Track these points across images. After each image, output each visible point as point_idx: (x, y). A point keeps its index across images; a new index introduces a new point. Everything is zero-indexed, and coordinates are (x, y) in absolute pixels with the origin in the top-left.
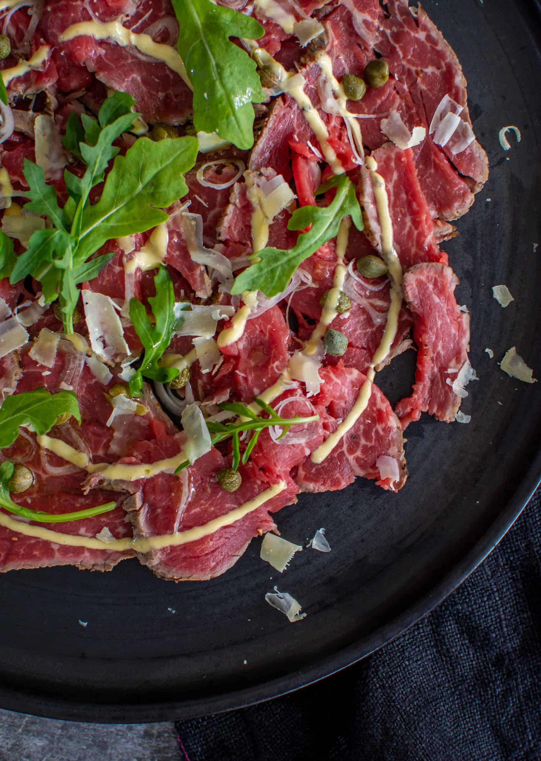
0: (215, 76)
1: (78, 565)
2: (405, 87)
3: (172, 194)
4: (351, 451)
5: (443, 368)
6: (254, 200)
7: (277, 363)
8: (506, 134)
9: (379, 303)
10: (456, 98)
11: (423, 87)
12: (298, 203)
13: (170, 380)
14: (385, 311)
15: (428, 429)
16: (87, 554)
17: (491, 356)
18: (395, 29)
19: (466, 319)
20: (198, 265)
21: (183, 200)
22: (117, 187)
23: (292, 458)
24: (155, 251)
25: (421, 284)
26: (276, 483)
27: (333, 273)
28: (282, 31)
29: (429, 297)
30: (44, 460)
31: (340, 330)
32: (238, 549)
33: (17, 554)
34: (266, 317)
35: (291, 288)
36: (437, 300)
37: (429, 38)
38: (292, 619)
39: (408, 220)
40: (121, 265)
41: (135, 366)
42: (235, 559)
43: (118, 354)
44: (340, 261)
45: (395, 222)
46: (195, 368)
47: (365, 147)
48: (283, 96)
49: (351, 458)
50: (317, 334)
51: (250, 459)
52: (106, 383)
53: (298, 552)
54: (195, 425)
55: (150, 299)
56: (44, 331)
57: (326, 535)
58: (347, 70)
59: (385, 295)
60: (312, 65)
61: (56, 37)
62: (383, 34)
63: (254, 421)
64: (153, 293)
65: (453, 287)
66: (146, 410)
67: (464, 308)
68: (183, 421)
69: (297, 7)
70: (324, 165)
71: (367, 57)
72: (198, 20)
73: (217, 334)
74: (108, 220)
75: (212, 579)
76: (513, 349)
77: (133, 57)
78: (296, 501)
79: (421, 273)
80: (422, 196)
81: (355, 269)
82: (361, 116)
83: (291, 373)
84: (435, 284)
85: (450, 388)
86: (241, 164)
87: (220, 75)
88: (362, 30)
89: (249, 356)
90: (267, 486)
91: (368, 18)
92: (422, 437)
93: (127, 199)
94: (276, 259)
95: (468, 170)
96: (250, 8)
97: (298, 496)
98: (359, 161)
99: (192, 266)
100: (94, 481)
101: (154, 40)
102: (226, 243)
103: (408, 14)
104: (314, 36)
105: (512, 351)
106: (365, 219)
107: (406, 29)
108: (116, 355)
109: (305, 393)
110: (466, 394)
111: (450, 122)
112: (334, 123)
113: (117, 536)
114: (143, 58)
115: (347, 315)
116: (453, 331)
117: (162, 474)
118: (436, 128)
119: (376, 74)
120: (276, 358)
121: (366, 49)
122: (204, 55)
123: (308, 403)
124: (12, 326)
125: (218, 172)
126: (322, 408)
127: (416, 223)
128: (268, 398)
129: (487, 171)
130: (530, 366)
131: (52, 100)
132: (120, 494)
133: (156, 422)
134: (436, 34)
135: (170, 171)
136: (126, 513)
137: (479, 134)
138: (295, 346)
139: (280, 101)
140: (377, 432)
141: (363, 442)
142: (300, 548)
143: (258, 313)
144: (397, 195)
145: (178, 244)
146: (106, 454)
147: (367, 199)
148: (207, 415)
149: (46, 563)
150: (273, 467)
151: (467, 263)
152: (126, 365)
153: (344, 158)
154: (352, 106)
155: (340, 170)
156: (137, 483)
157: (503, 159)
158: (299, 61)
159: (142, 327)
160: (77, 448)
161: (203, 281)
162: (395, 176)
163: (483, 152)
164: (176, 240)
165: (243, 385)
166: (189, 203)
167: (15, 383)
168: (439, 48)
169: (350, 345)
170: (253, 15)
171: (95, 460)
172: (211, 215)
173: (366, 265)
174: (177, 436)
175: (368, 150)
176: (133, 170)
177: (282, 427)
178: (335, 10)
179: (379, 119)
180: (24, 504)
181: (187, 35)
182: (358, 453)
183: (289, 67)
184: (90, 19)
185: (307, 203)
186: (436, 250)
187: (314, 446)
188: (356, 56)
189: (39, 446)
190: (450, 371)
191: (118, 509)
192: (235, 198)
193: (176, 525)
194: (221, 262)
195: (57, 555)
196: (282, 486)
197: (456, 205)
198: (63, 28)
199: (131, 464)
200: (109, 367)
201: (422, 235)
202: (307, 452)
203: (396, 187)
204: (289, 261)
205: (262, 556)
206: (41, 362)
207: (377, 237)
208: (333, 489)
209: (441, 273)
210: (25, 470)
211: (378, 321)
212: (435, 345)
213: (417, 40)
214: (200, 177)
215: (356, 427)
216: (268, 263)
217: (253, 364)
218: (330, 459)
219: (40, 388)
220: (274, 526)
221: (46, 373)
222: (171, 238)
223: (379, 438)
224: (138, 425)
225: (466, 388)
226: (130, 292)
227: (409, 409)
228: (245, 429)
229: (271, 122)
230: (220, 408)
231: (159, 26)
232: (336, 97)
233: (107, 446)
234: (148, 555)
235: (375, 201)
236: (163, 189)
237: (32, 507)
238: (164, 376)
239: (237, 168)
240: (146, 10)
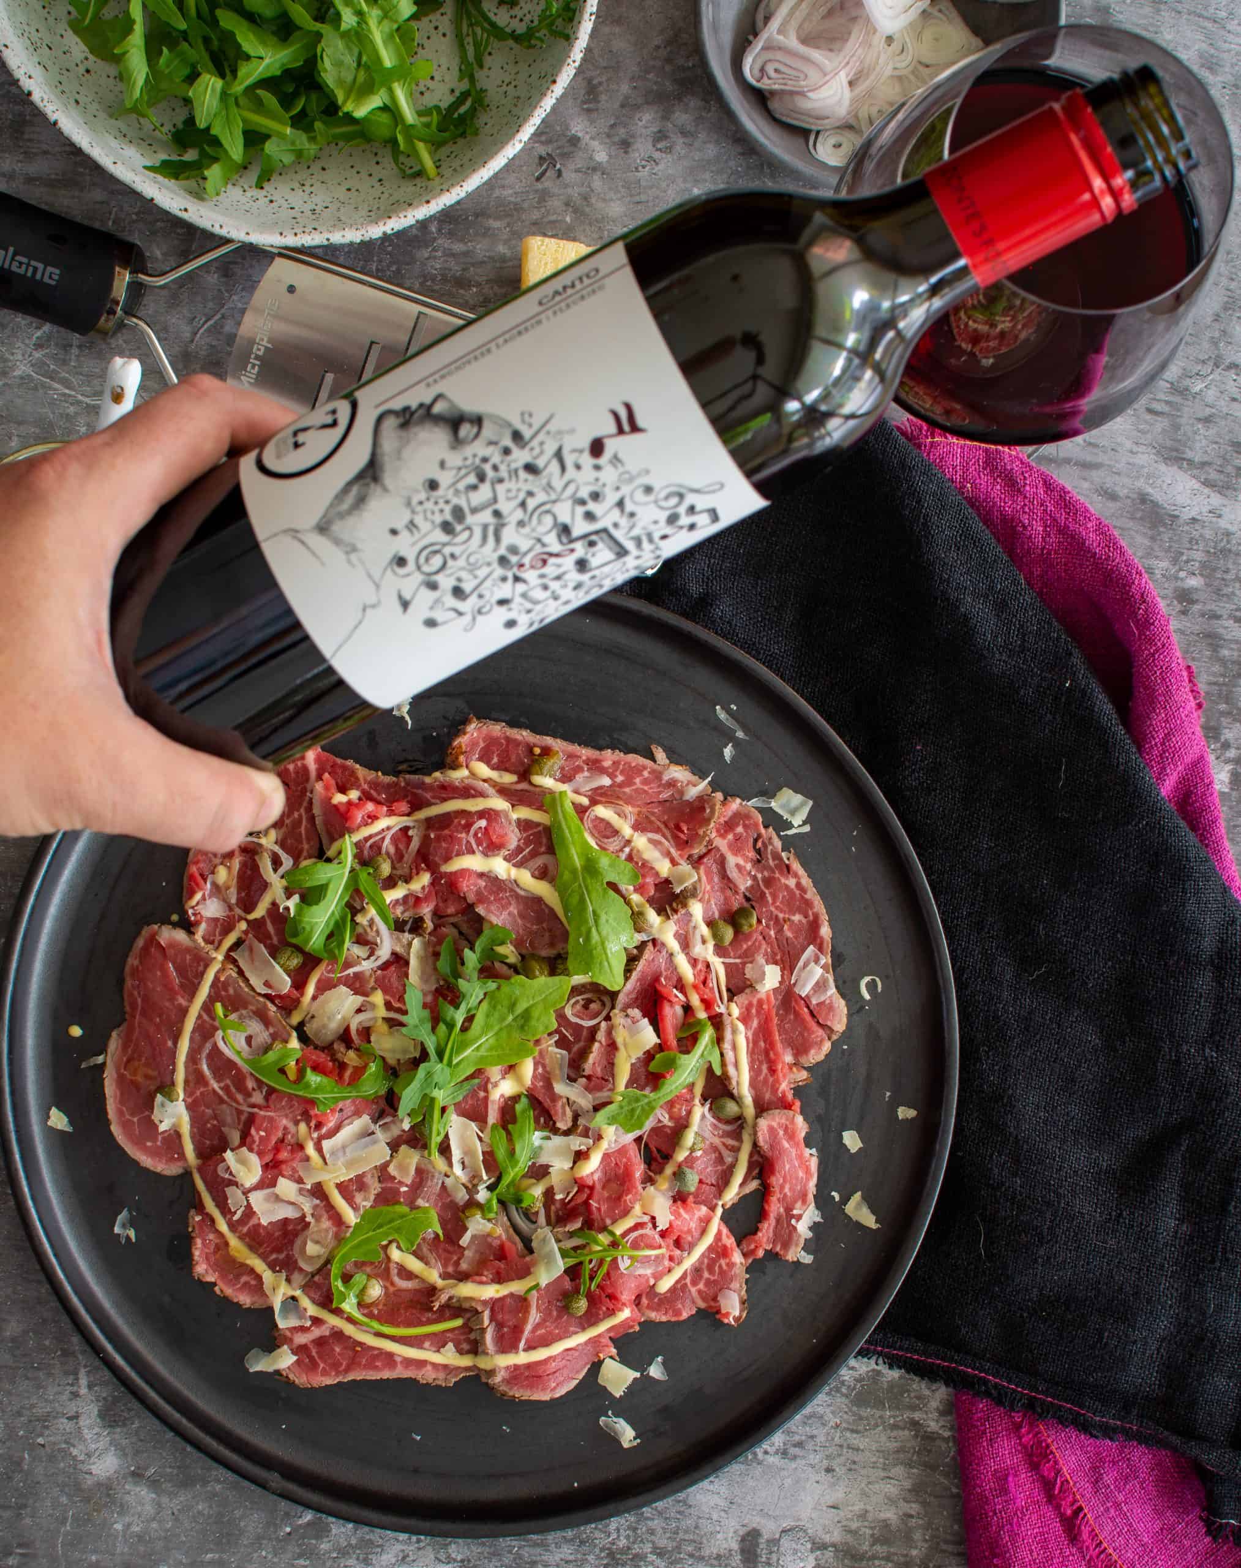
0: (591, 922)
1: (419, 1378)
2: (772, 933)
3: (541, 1028)
4: (694, 1283)
5: (789, 1209)
6: (619, 1041)
7: (629, 1197)
8: (867, 985)
9: (730, 1142)
10: (821, 948)
11: (789, 934)
12: (661, 1047)
13: (524, 1205)
14: (736, 1150)
15: (770, 1267)
16: (429, 1367)
17: (837, 1198)
18: (766, 874)
19: (814, 1163)
20: (561, 1097)
21: (550, 1034)
22: (488, 1016)
23: (638, 1287)
24: (519, 1079)
25: (771, 1130)
26: (620, 1310)
27: (689, 1113)
28: (657, 874)
29: (779, 1143)
30: (394, 1271)
31: (691, 1167)
32: (578, 1372)
33: (359, 1364)
34: (622, 1151)
35: (649, 1124)
36: (786, 1145)
37: (799, 885)
38: (626, 1445)
39: (765, 1068)
40: (486, 1091)
41: (491, 1188)
42: (575, 1382)
43: (475, 1177)
44: (697, 1101)
45: (751, 1068)
46: (549, 1193)
47: (728, 990)
48: (654, 941)
49: (693, 1290)
50: (669, 1170)
51: (598, 1286)
52: (461, 1203)
53: (635, 1379)
54: (547, 1249)
55: (510, 1127)
56: (404, 1148)
57: (664, 1363)
58: (717, 915)
59: (737, 1135)
60: (683, 911)
61: (438, 866)
62: (754, 878)
63: (604, 1250)
64: (514, 1120)
65: (803, 1134)
66: (499, 1231)
67: (814, 1151)
68: (534, 1244)
69: (673, 851)
70: (688, 1009)
71: (737, 902)
72: (578, 862)
73: (575, 1163)
74: (478, 1049)
75: (552, 1400)
76: (859, 1194)
77: (512, 890)
78: (637, 1328)
79: (773, 1119)
80: (779, 1046)
81: (710, 1109)
82: (728, 960)
83: (643, 1206)
84: (786, 1129)
85: (795, 1228)
86: (607, 999)
87: (596, 921)
88: (733, 873)
89: (604, 1188)
90: (611, 1313)
91: (742, 862)
92: (764, 1273)
93: (496, 1028)
94: (637, 1100)
95: (826, 1019)
96: (627, 850)
97: (640, 1324)
98: (722, 1009)
99: (554, 1098)
100: (444, 1298)
101: (533, 876)
102: (589, 1078)
103: (781, 859)
104: (688, 884)
105: (858, 1196)
106: (723, 1064)
107: (777, 875)
108: (474, 1177)
109: (655, 1226)
110: (810, 1235)
111: (811, 972)
112: (700, 966)
113: (461, 1352)
114: (522, 893)
115: (699, 1153)
116: (801, 1174)
117: (512, 1295)
118: (799, 976)
119: (743, 922)
120: (628, 1191)
121: (736, 892)
122: (582, 901)
123: (657, 1237)
124: (375, 1142)
125: (586, 1007)
126: (670, 1241)
127: (772, 1071)
128: (619, 1230)
129: (845, 1020)
130: (873, 1212)
131: (429, 925)
132: (466, 1310)
133: (508, 1244)
134: (806, 881)
135: (540, 1007)
136: (471, 1330)
137: (840, 982)
138: (649, 1180)
139: (650, 945)
140: (720, 1267)
141: (706, 1275)
142: (638, 1375)
143: (614, 1147)
144: (755, 1043)
145: (542, 1075)
146: (456, 1271)
147: (727, 1046)
148: (558, 1241)
149: (386, 1374)
150: (618, 1295)
151: (820, 1107)
152: (482, 1188)
153: (707, 1004)
154: (720, 951)
155: (702, 1015)
156: (485, 1303)
157: (862, 1008)
158: (671, 906)
159: (501, 1154)
160: (427, 1263)
161: (564, 1113)
162: (755, 1023)
163: (843, 1002)
164: (540, 1070)
165: (596, 1215)
166: (557, 1037)
167: (372, 1197)
168: (808, 896)
169: (701, 1182)
170: (630, 858)
171: (445, 1276)
172: (575, 1048)
173: (721, 1108)
174: (528, 1259)
175: (733, 993)
176: (506, 1003)
177: (631, 1258)
178: (709, 851)
179: (744, 964)
180: (370, 1316)
181: (567, 876)
182: (701, 1286)
183: (660, 911)
184: (473, 852)
185: (669, 1048)
186: (790, 1096)
187: (658, 1277)
188: (726, 898)
189: (388, 1259)
190: (795, 1212)
191: (465, 1325)
192: (601, 1036)
193: (522, 1345)
194: (584, 1097)
195: (399, 1367)
196: (625, 1314)
197: (812, 1052)
198: (447, 859)
199: (481, 1283)
200: (466, 1187)
201: (777, 1081)
202: (652, 1282)
203: (755, 1034)
204: (649, 1103)
205: (600, 1381)
206: (398, 1178)
207: (734, 1083)
208: (673, 1319)
209: (792, 1121)
210: (374, 1281)
211: (729, 1160)
212: (782, 1187)
213: (787, 887)
214: (568, 1012)
215: (700, 1260)
216: (629, 1103)
217: (606, 1194)
218: (673, 1290)
219: (397, 1202)
220: (614, 1351)
221: (404, 1189)
222: (535, 1069)
223: (722, 1272)
224: (490, 1246)
225: (810, 1228)
226: (493, 1117)
227: (752, 1246)
228: (595, 1258)
229: (641, 966)
230: (571, 1235)
231: (539, 861)
232: (704, 942)
233: (457, 1264)
234: (491, 1373)
235: (734, 1048)
236: (533, 1023)
237: (379, 1319)
238: (518, 1201)
239: (604, 1004)
240: (527, 844)
